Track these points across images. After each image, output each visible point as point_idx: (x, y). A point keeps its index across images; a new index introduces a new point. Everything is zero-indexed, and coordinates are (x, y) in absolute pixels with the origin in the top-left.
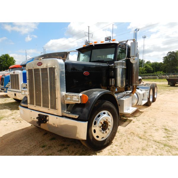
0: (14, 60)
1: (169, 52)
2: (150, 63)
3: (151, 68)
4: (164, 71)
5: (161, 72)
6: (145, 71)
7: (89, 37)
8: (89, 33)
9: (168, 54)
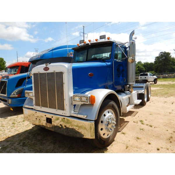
0: (5, 62)
1: (161, 52)
2: (142, 63)
3: (143, 68)
4: (156, 71)
5: (153, 72)
6: (137, 71)
7: (84, 37)
8: (84, 33)
9: (159, 54)
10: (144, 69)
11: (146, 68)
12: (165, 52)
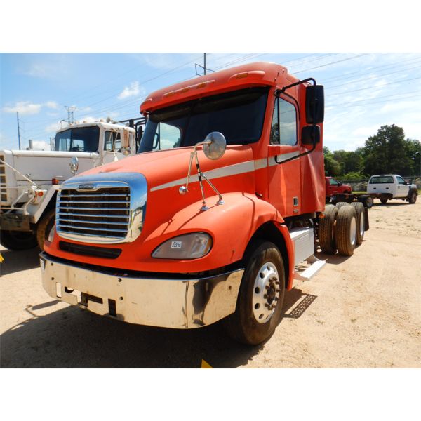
10: (339, 167)
11: (342, 165)
12: (393, 125)
